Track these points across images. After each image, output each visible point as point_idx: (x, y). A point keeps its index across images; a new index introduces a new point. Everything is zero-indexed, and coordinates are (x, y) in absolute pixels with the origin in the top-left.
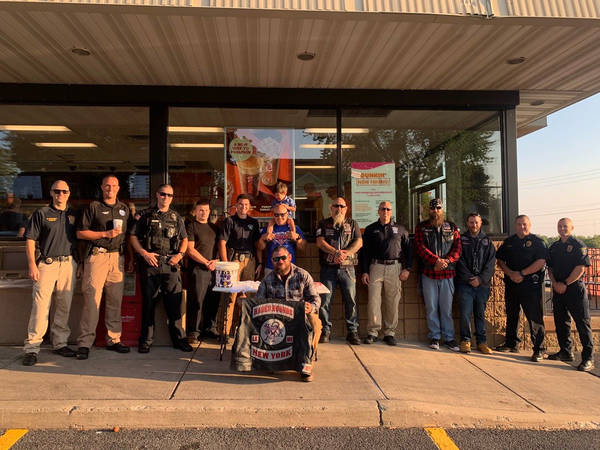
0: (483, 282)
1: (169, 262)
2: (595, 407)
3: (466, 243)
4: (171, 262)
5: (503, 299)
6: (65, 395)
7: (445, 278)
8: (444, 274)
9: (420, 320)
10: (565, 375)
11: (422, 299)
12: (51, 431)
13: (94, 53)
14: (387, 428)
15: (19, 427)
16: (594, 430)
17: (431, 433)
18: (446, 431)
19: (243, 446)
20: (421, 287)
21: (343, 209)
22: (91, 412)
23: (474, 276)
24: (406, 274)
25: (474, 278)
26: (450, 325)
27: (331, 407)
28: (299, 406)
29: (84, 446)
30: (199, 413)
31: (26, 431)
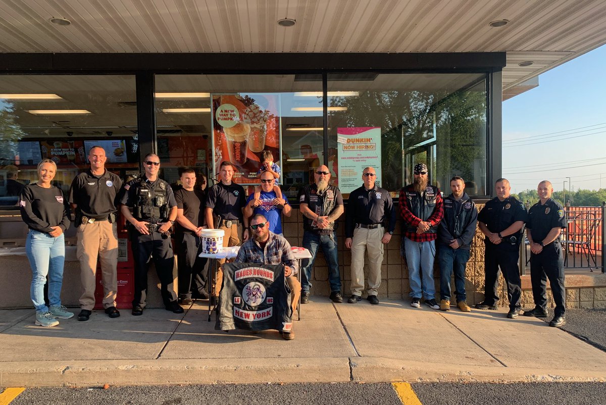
0: (462, 245)
1: (159, 230)
2: (556, 361)
3: (449, 206)
4: (161, 230)
5: (484, 260)
6: (60, 356)
7: (427, 240)
8: (426, 237)
9: (403, 280)
10: (535, 331)
11: (404, 261)
12: (46, 389)
13: (73, 22)
14: (357, 383)
15: (17, 386)
16: (549, 383)
17: (396, 387)
18: (411, 385)
19: (221, 401)
20: (404, 249)
21: (326, 176)
22: (82, 371)
23: (455, 238)
24: (389, 237)
25: (454, 240)
26: (431, 285)
27: (305, 364)
28: (276, 364)
29: (76, 402)
30: (182, 372)
31: (24, 389)
